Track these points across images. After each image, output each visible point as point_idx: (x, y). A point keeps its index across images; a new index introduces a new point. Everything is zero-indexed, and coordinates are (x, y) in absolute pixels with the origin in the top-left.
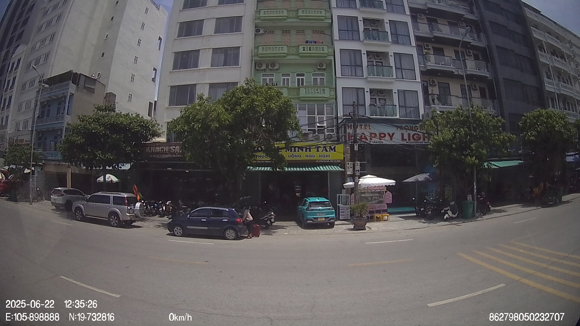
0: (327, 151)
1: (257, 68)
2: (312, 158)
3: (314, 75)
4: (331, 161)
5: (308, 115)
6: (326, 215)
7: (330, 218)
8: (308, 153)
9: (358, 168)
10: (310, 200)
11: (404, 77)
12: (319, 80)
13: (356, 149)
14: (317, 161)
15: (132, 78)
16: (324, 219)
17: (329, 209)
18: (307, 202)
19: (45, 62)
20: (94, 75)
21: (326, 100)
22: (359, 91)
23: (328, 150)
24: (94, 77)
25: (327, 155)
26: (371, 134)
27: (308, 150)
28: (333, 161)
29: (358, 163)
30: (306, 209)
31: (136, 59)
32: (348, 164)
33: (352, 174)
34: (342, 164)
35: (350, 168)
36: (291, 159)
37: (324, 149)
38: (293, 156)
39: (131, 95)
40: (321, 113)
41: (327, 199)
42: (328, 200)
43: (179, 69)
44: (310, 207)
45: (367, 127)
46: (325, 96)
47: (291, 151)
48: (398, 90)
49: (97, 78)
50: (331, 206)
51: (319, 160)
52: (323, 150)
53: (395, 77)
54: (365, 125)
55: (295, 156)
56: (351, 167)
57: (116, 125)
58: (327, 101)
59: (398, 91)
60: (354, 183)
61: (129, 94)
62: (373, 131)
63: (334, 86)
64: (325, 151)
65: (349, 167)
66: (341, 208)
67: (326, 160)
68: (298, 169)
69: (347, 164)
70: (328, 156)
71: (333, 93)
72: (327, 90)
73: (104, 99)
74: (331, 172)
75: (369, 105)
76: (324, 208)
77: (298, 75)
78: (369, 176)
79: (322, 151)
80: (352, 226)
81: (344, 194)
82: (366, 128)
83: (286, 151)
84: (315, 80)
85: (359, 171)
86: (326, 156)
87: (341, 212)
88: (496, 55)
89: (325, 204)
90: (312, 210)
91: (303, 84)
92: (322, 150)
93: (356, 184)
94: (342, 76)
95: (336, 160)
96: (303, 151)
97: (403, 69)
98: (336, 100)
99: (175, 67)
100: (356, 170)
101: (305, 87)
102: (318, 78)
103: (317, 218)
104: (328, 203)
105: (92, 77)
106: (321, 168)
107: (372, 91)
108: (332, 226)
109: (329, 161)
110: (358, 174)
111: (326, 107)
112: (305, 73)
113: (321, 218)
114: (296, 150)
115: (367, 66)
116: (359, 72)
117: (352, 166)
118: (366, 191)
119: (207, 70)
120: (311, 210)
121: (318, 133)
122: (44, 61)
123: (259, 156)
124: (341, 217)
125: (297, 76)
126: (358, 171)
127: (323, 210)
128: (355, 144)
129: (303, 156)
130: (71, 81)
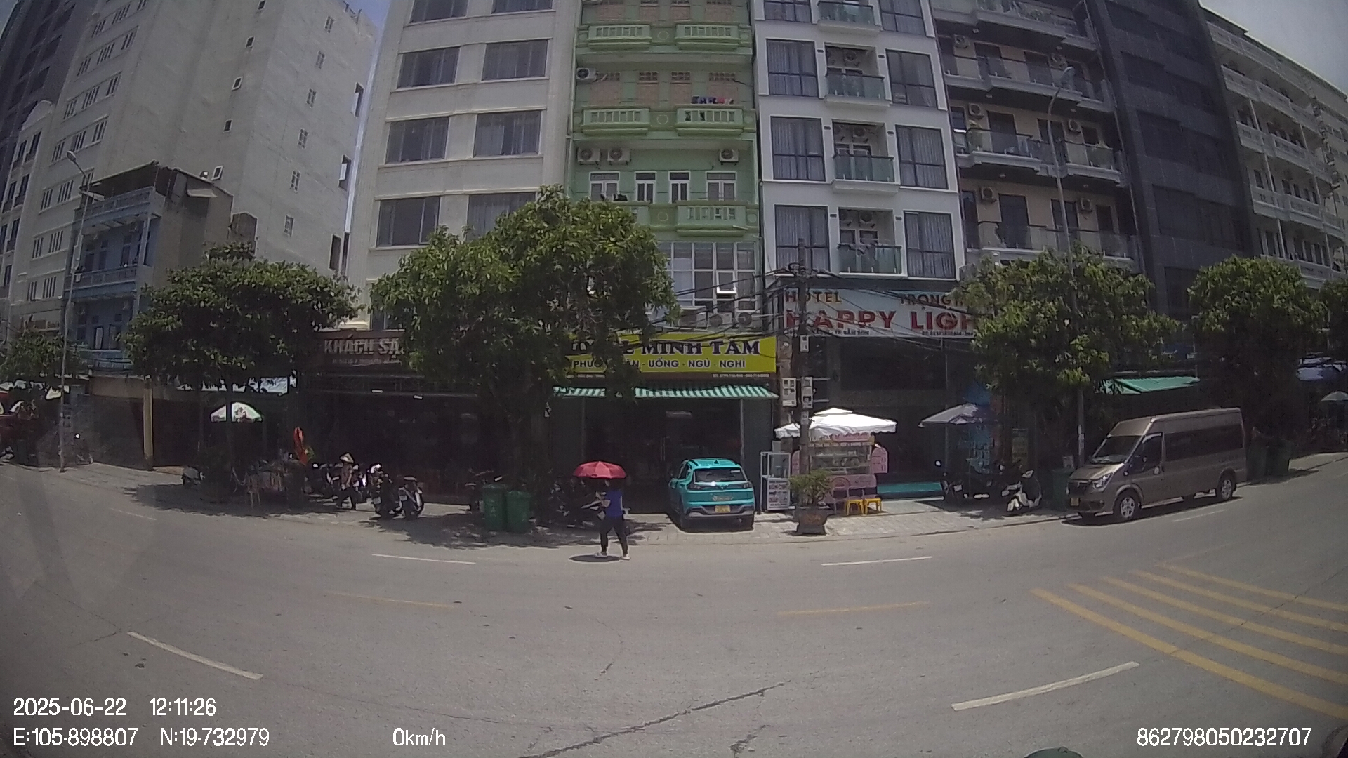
0: (737, 352)
1: (580, 159)
2: (703, 369)
3: (710, 176)
4: (747, 376)
5: (695, 268)
6: (734, 500)
7: (743, 506)
8: (694, 356)
9: (808, 391)
10: (697, 465)
11: (920, 183)
12: (721, 189)
13: (805, 349)
14: (715, 376)
15: (293, 181)
16: (728, 509)
17: (742, 486)
18: (690, 470)
19: (96, 142)
20: (206, 173)
21: (738, 234)
22: (815, 214)
23: (741, 350)
24: (206, 177)
25: (738, 362)
26: (840, 314)
27: (694, 350)
28: (751, 376)
29: (808, 381)
30: (689, 487)
31: (304, 135)
32: (786, 382)
33: (795, 405)
34: (772, 382)
35: (789, 391)
36: (655, 369)
37: (732, 348)
38: (659, 363)
39: (292, 220)
40: (725, 263)
41: (736, 464)
42: (738, 466)
43: (402, 161)
44: (697, 481)
45: (831, 297)
46: (735, 226)
47: (656, 352)
48: (904, 211)
49: (214, 180)
50: (744, 480)
51: (719, 373)
52: (729, 350)
53: (898, 182)
54: (826, 293)
55: (665, 362)
56: (792, 390)
57: (257, 288)
58: (741, 236)
59: (905, 214)
60: (799, 426)
61: (287, 218)
62: (845, 306)
63: (757, 203)
64: (733, 352)
65: (786, 390)
66: (769, 484)
67: (736, 374)
68: (671, 394)
69: (783, 382)
70: (740, 364)
71: (754, 218)
72: (740, 211)
73: (229, 229)
74: (747, 401)
75: (837, 246)
76: (727, 484)
77: (673, 177)
78: (834, 410)
79: (727, 353)
80: (793, 526)
81: (776, 452)
82: (829, 299)
83: (644, 353)
84: (714, 187)
85: (810, 400)
86: (737, 364)
87: (770, 493)
88: (1136, 130)
89: (732, 475)
90: (702, 488)
91: (684, 196)
92: (725, 352)
93: (805, 429)
94: (774, 178)
95: (760, 373)
96: (682, 352)
97: (917, 164)
98: (760, 236)
99: (390, 159)
100: (804, 397)
101: (690, 205)
102: (721, 183)
103: (714, 506)
104: (738, 471)
105: (203, 178)
106: (725, 392)
107: (843, 213)
108: (747, 524)
109: (741, 376)
110: (807, 405)
111: (738, 250)
112: (690, 172)
113: (723, 506)
114: (667, 351)
115: (834, 157)
116: (814, 170)
117: (794, 388)
118: (828, 445)
119: (464, 163)
120: (699, 488)
121: (718, 311)
122: (93, 141)
123: (581, 364)
124: (769, 504)
125: (671, 179)
126: (809, 398)
127: (726, 488)
128: (802, 337)
129: (682, 362)
130: (154, 189)
